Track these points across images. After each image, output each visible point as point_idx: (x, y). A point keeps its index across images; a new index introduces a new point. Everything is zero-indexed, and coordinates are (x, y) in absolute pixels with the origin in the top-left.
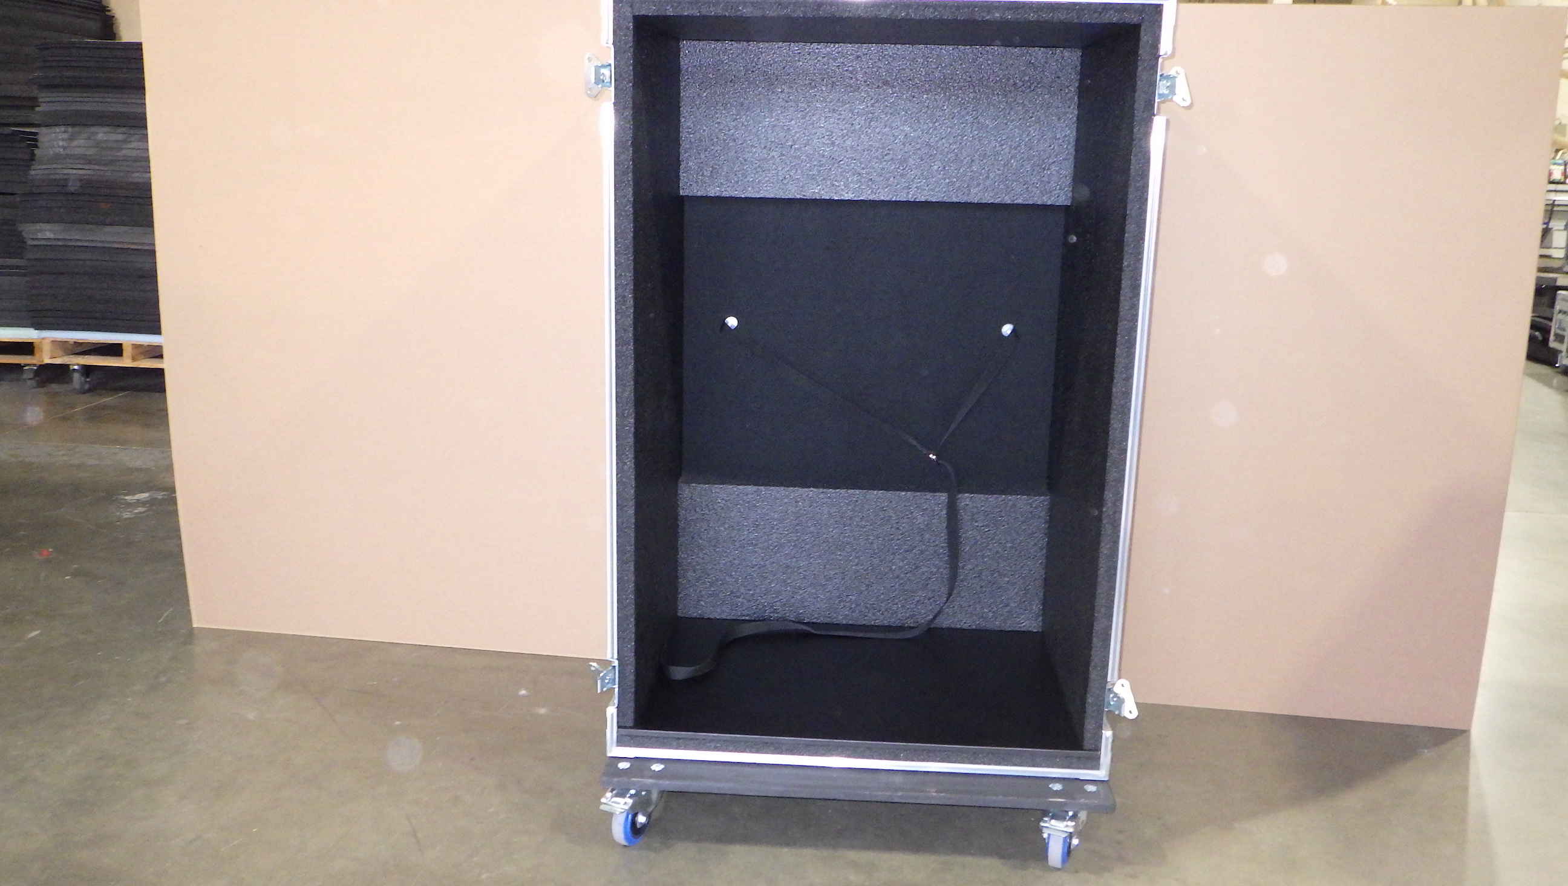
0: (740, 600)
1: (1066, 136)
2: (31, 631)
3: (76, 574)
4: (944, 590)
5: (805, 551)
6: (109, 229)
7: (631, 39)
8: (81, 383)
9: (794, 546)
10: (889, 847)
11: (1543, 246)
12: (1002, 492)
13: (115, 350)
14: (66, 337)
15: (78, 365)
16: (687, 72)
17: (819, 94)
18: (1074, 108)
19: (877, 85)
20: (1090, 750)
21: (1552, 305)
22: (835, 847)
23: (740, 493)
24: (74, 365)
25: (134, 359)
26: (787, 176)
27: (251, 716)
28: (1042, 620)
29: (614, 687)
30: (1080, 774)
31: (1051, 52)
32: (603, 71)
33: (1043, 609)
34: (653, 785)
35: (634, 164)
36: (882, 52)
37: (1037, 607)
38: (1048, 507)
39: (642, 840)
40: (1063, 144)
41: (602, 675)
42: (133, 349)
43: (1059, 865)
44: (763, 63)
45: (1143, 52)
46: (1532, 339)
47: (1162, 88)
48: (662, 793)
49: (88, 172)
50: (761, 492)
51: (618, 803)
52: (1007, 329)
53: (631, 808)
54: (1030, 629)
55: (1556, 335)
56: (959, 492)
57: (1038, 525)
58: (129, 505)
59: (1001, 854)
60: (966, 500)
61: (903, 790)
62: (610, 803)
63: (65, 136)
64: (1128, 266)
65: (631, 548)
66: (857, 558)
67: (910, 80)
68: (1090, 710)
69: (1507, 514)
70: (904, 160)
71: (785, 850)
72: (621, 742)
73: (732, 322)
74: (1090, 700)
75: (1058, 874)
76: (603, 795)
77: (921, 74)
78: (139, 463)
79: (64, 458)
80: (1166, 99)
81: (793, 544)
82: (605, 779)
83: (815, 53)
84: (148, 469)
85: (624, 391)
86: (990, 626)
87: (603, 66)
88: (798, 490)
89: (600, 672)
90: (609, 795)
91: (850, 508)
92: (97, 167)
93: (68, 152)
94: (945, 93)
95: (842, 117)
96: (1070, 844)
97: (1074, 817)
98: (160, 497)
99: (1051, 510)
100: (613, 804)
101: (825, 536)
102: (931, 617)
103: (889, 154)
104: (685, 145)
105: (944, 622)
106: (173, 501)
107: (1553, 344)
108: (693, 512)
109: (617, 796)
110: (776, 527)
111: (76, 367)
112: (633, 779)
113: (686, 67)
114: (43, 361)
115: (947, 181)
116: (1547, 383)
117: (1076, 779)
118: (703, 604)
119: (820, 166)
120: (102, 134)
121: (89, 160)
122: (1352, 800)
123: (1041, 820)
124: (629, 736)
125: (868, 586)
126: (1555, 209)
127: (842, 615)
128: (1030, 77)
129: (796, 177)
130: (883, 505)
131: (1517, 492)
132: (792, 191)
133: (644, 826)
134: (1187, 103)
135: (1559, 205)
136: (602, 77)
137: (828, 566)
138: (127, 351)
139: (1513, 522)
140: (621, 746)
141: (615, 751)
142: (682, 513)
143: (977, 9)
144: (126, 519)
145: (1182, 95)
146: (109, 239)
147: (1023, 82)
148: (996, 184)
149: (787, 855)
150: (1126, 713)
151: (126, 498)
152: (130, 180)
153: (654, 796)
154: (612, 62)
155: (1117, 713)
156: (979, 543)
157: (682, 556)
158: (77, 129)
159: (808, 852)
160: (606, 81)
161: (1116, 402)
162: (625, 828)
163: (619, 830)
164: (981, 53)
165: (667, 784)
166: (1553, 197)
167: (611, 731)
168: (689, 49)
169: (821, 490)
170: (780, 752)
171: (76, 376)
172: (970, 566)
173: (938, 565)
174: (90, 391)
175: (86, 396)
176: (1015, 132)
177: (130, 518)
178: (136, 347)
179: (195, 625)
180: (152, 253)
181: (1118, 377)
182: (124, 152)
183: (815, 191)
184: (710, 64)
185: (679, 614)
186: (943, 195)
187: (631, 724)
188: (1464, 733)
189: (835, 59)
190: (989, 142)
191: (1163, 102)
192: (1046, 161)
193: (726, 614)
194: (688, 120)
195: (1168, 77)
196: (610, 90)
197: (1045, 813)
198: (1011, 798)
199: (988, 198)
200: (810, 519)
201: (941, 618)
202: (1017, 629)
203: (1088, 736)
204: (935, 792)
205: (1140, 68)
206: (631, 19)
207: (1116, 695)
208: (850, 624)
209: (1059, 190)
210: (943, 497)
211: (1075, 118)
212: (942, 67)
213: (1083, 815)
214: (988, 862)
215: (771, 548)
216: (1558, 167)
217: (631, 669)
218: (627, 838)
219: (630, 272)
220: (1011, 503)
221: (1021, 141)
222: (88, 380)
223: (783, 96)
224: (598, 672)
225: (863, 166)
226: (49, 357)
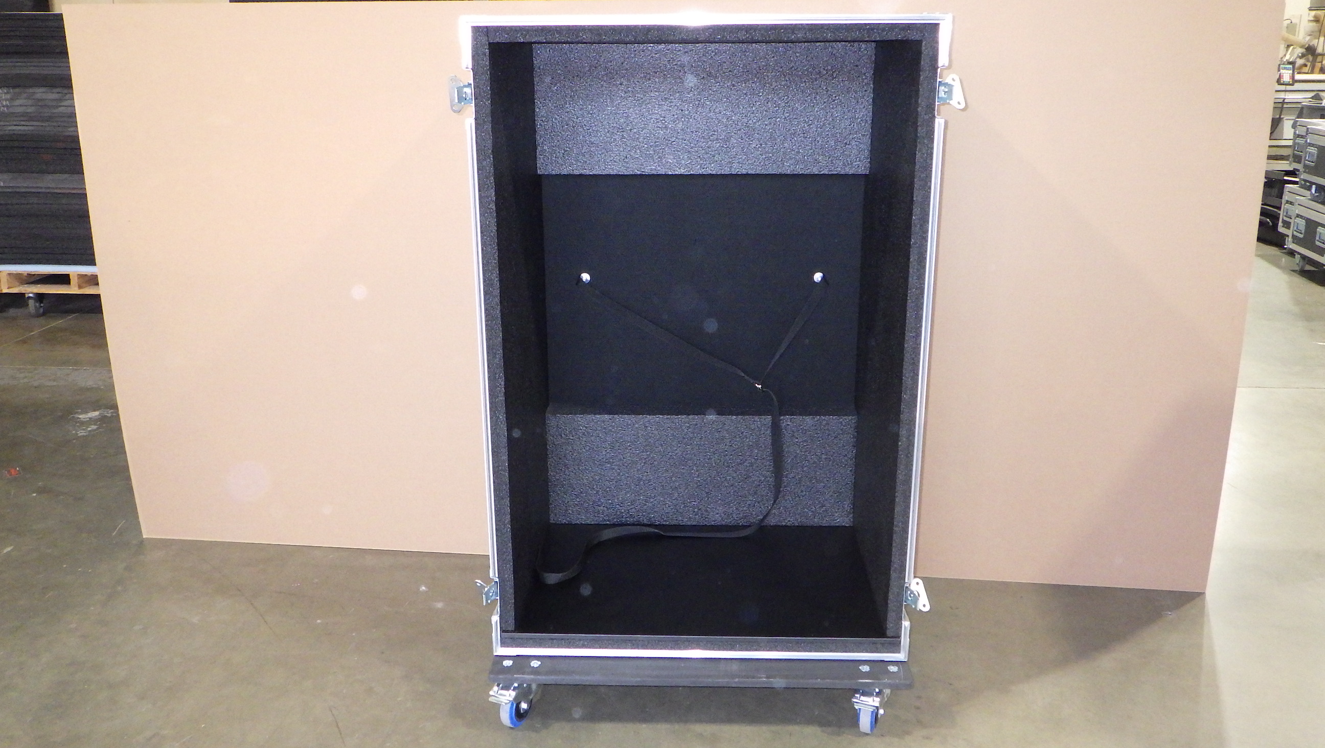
0: (602, 508)
1: (863, 115)
2: (6, 547)
3: (41, 491)
4: (771, 496)
5: (654, 466)
6: (50, 177)
7: (487, 63)
8: (36, 307)
9: (644, 463)
10: (729, 720)
11: (1272, 138)
12: (817, 413)
13: (64, 279)
14: (19, 270)
15: (32, 293)
16: (539, 69)
17: (653, 85)
18: (870, 92)
19: (702, 76)
20: (892, 637)
21: (1280, 196)
22: (686, 722)
23: (599, 421)
24: (29, 293)
25: (80, 287)
26: (628, 156)
27: (195, 620)
28: (853, 516)
29: (497, 598)
30: (886, 657)
31: (849, 45)
32: (466, 90)
33: (853, 508)
34: (533, 680)
35: (495, 169)
36: (706, 48)
37: (847, 505)
38: (856, 424)
39: (525, 722)
40: (861, 122)
41: (486, 589)
42: (78, 278)
43: (868, 731)
44: (605, 60)
45: (924, 62)
46: (1262, 224)
47: (942, 92)
48: (539, 685)
49: (31, 128)
50: (615, 419)
51: (505, 696)
52: (818, 277)
53: (515, 699)
54: (843, 524)
55: (1284, 222)
56: (781, 415)
57: (848, 438)
58: (82, 423)
59: (823, 723)
60: (787, 421)
61: (739, 677)
62: (496, 695)
63: (8, 96)
64: (915, 243)
65: (506, 488)
66: (697, 471)
67: (730, 71)
68: (891, 605)
69: (1238, 390)
70: (727, 140)
71: (644, 726)
72: (504, 644)
73: (586, 277)
74: (891, 596)
75: (867, 739)
76: (491, 689)
77: (739, 66)
78: (90, 383)
79: (26, 380)
80: (945, 102)
81: (644, 461)
82: (492, 676)
83: (649, 50)
84: (98, 389)
85: (494, 357)
86: (809, 523)
87: (465, 86)
88: (646, 417)
89: (484, 587)
90: (496, 688)
91: (690, 430)
92: (35, 123)
93: (11, 110)
94: (760, 82)
95: (674, 104)
96: (877, 714)
97: (878, 694)
98: (109, 415)
99: (858, 429)
100: (499, 696)
101: (670, 454)
102: (761, 517)
103: (714, 134)
104: (540, 132)
105: (772, 521)
106: (117, 417)
107: (1281, 229)
108: (559, 437)
109: (502, 689)
110: (629, 448)
111: (31, 295)
112: (515, 676)
113: (538, 65)
114: (2, 290)
115: (764, 157)
116: (1275, 263)
117: (881, 661)
118: (571, 512)
119: (657, 146)
120: (40, 93)
121: (29, 117)
122: (1108, 661)
123: (853, 696)
124: (511, 638)
125: (707, 493)
126: (1285, 106)
127: (688, 518)
128: (832, 67)
129: (636, 156)
130: (718, 427)
131: (1248, 368)
132: (634, 168)
133: (526, 712)
134: (963, 106)
135: (1287, 103)
136: (464, 96)
137: (674, 479)
138: (74, 280)
139: (1243, 400)
140: (505, 647)
141: (500, 651)
142: (550, 438)
143: (782, 31)
144: (81, 436)
145: (957, 100)
146: (53, 185)
147: (827, 70)
148: (806, 158)
149: (645, 730)
150: (920, 607)
151: (80, 417)
152: (67, 134)
153: (534, 687)
154: (472, 82)
155: (913, 606)
156: (799, 455)
157: (552, 474)
158: (17, 90)
159: (663, 728)
160: (468, 99)
161: (907, 356)
162: (511, 715)
163: (505, 716)
164: (790, 47)
165: (544, 679)
166: (1282, 95)
167: (496, 634)
168: (541, 50)
169: (666, 417)
170: (638, 648)
171: (31, 302)
172: (792, 475)
173: (764, 473)
174: (44, 314)
175: (42, 320)
176: (821, 113)
177: (84, 436)
178: (81, 276)
179: (144, 537)
180: (84, 196)
181: (909, 335)
182: (61, 109)
183: (651, 168)
184: (558, 62)
185: (552, 521)
186: (761, 168)
187: (513, 629)
188: (1200, 595)
189: (665, 55)
190: (799, 123)
191: (943, 104)
192: (847, 137)
193: (590, 520)
194: (542, 110)
195: (946, 85)
196: (472, 106)
197: (856, 691)
198: (828, 680)
199: (799, 169)
200: (657, 441)
201: (769, 518)
202: (832, 524)
203: (890, 625)
204: (765, 678)
205: (922, 78)
206: (487, 47)
207: (912, 592)
208: (694, 525)
209: (859, 161)
210: (769, 418)
211: (871, 100)
212: (757, 60)
213: (887, 691)
214: (811, 730)
215: (626, 465)
216: (1287, 71)
217: (510, 584)
218: (512, 723)
219: (495, 259)
220: (824, 422)
221: (826, 121)
222: (42, 305)
223: (622, 88)
224: (482, 587)
225: (692, 145)
226: (7, 287)
